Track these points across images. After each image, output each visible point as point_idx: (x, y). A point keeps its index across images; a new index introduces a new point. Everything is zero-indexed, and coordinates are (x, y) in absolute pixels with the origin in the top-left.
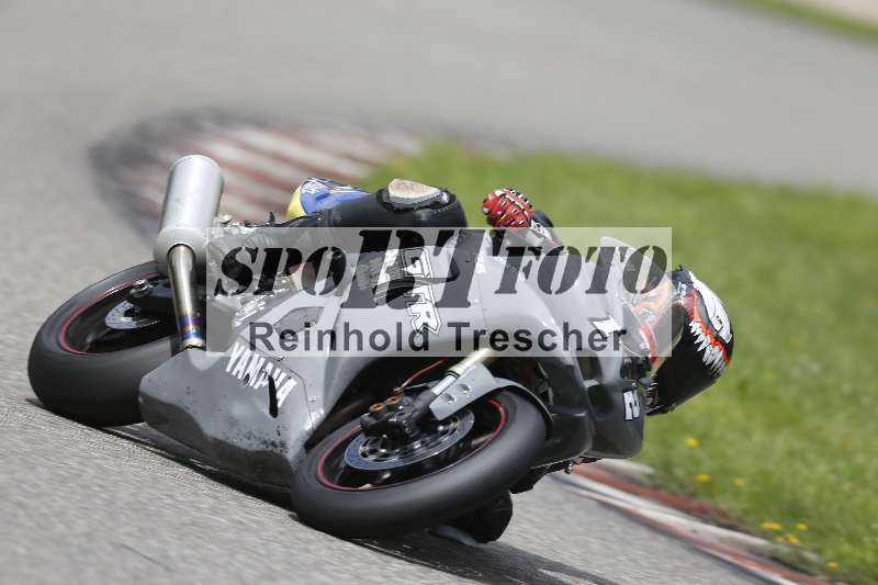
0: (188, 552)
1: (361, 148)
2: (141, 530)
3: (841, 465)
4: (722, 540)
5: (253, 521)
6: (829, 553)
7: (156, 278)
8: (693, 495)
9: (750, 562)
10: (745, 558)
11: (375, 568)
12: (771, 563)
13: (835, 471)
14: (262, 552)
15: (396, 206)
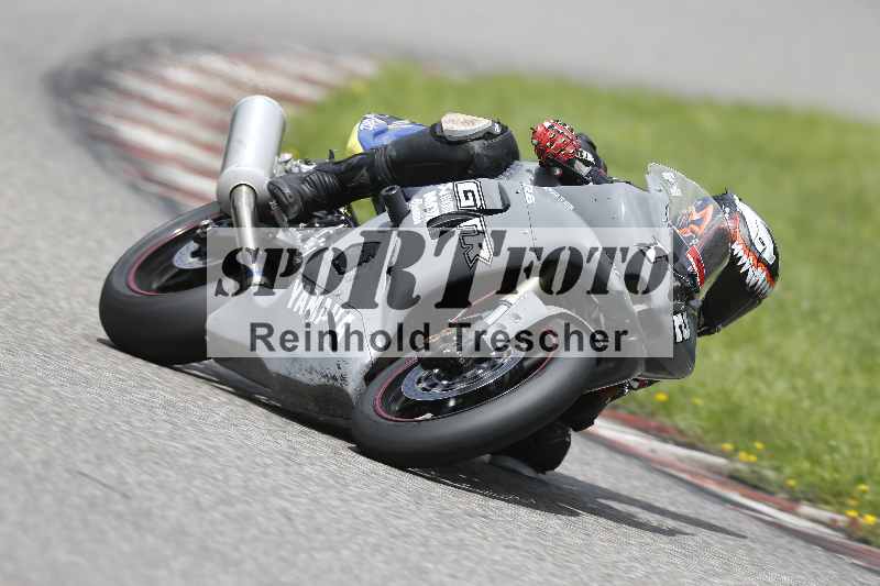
0: (145, 477)
1: (318, 71)
2: (98, 458)
3: (800, 383)
4: (681, 459)
5: (212, 447)
6: (788, 470)
7: (220, 218)
8: (652, 415)
9: (709, 481)
10: (705, 477)
11: (333, 493)
12: (729, 481)
13: (794, 389)
14: (220, 477)
15: (450, 140)
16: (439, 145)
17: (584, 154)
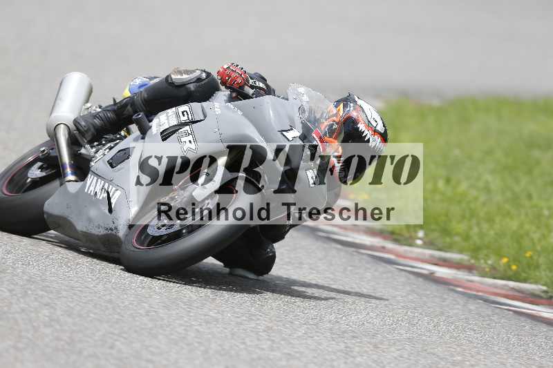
15: (176, 84)
16: (171, 87)
17: (257, 83)
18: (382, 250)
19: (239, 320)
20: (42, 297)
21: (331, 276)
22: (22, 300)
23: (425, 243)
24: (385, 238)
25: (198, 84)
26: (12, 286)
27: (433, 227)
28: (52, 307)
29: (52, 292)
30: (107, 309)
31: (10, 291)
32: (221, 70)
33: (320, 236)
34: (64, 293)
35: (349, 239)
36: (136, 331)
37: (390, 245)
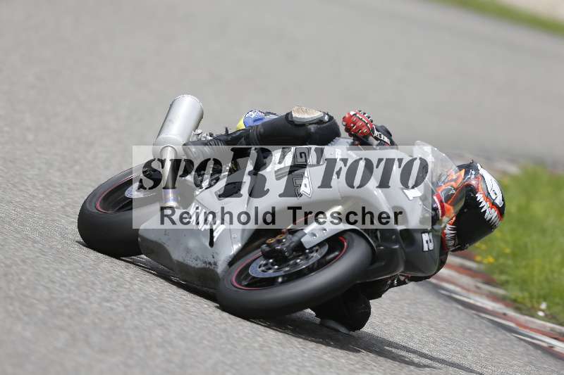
15: (296, 123)
16: (290, 126)
17: (382, 136)
18: (503, 316)
19: (352, 367)
20: (157, 316)
21: (450, 336)
22: (136, 317)
23: (546, 316)
24: (507, 305)
25: (319, 126)
26: (128, 302)
27: (557, 300)
28: (166, 329)
29: (167, 313)
30: (221, 338)
31: (126, 306)
32: (347, 116)
33: (443, 294)
34: (179, 316)
35: (472, 301)
36: (248, 365)
37: (511, 313)
